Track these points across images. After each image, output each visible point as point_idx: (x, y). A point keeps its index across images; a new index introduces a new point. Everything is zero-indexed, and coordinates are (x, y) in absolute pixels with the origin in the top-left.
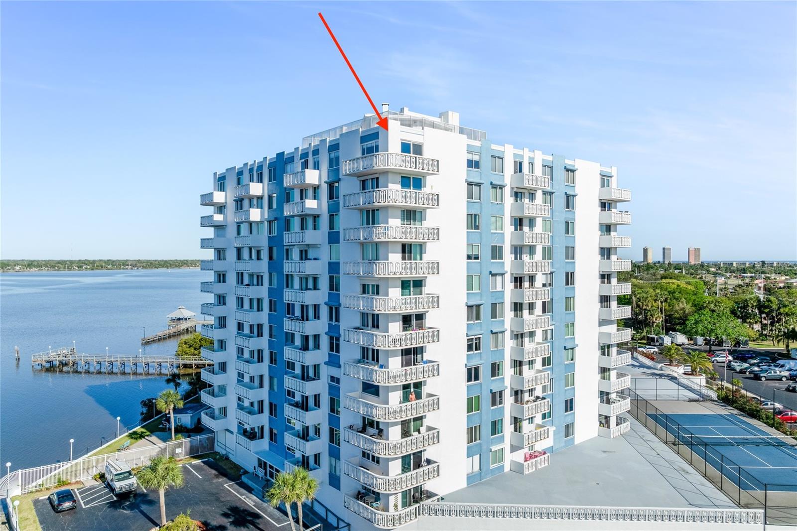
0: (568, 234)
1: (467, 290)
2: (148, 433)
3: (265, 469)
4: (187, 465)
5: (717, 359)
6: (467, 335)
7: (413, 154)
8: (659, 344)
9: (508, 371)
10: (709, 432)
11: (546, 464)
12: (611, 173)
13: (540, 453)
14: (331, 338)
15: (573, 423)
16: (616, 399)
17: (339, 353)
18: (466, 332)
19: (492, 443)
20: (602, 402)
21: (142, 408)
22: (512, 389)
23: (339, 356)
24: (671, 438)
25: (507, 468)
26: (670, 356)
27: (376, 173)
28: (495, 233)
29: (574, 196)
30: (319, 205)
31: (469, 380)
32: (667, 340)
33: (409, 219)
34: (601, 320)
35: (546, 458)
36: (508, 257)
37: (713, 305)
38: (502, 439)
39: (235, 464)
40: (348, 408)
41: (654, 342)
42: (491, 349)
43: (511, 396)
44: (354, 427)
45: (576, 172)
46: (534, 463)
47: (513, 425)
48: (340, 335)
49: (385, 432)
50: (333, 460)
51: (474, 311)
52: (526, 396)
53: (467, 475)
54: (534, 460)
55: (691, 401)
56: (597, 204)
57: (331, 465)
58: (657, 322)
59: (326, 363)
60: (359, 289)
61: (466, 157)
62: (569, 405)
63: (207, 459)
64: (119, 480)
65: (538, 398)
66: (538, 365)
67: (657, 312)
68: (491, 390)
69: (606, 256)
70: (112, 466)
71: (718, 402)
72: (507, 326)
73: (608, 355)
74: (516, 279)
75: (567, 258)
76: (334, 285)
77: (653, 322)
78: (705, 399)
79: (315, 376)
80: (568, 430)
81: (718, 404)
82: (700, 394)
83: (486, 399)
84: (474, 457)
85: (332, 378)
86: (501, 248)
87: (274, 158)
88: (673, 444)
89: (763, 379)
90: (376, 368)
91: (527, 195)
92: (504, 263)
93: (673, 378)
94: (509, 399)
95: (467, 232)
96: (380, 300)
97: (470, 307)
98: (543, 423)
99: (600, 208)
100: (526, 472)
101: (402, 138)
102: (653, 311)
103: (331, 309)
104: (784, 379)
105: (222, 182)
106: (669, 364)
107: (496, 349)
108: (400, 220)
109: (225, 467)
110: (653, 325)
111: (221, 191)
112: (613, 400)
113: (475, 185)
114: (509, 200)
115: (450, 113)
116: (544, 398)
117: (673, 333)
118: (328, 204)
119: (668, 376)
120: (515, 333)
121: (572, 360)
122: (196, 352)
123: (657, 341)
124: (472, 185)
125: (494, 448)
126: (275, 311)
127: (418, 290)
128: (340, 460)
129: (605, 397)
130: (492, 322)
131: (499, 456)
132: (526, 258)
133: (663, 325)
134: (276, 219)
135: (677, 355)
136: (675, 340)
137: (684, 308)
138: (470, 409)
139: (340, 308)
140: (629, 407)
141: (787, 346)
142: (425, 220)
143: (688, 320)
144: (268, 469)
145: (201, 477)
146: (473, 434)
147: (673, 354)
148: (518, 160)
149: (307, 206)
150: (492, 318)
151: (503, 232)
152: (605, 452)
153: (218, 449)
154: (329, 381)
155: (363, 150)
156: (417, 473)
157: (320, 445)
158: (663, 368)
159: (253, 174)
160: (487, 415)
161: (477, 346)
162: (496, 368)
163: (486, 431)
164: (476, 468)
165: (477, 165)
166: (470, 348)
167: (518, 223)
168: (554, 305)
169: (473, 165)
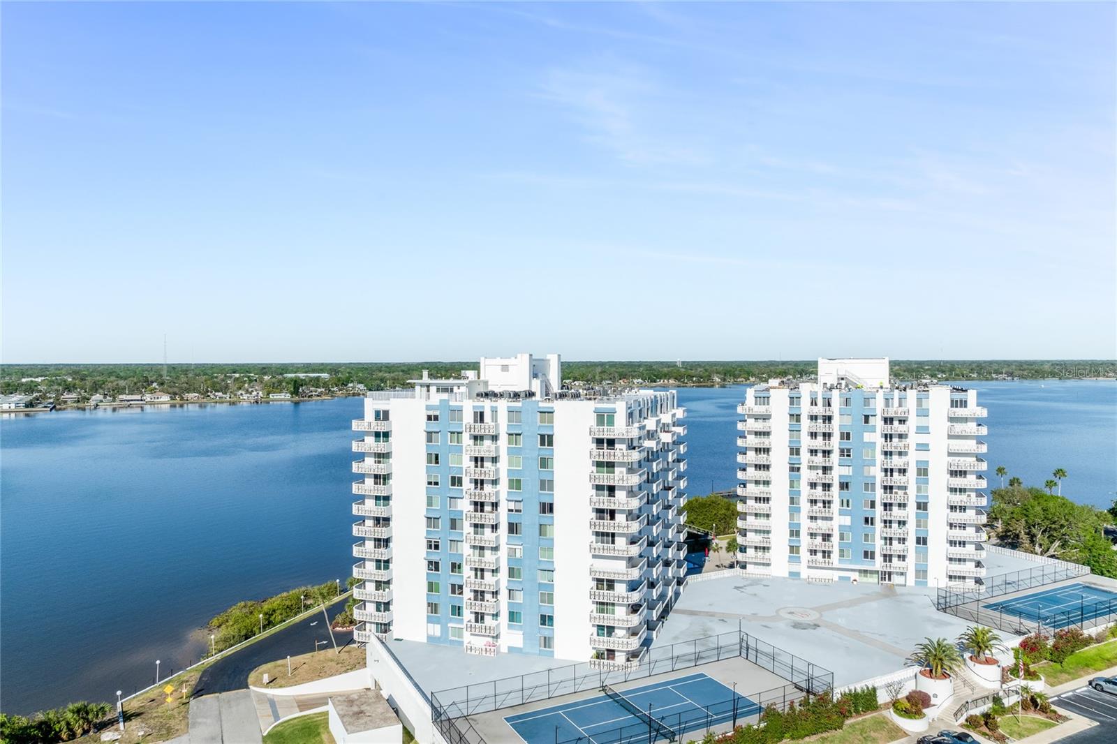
0: (544, 468)
1: (427, 506)
6: (427, 537)
11: (492, 655)
15: (552, 638)
19: (450, 621)
29: (552, 435)
31: (430, 569)
36: (468, 485)
38: (461, 621)
42: (451, 552)
45: (556, 412)
53: (429, 635)
61: (425, 413)
62: (547, 620)
68: (451, 582)
74: (476, 503)
75: (542, 489)
80: (546, 642)
83: (446, 586)
84: (435, 625)
86: (460, 478)
92: (463, 490)
94: (468, 594)
95: (428, 465)
97: (429, 518)
99: (595, 446)
113: (434, 433)
114: (467, 442)
121: (550, 580)
124: (431, 433)
127: (386, 502)
130: (450, 532)
131: (459, 633)
138: (430, 590)
146: (433, 607)
150: (450, 529)
160: (445, 599)
161: (437, 547)
162: (456, 567)
163: (445, 610)
164: (438, 633)
165: (436, 418)
166: (430, 547)
167: (479, 461)
168: (523, 529)
169: (432, 418)
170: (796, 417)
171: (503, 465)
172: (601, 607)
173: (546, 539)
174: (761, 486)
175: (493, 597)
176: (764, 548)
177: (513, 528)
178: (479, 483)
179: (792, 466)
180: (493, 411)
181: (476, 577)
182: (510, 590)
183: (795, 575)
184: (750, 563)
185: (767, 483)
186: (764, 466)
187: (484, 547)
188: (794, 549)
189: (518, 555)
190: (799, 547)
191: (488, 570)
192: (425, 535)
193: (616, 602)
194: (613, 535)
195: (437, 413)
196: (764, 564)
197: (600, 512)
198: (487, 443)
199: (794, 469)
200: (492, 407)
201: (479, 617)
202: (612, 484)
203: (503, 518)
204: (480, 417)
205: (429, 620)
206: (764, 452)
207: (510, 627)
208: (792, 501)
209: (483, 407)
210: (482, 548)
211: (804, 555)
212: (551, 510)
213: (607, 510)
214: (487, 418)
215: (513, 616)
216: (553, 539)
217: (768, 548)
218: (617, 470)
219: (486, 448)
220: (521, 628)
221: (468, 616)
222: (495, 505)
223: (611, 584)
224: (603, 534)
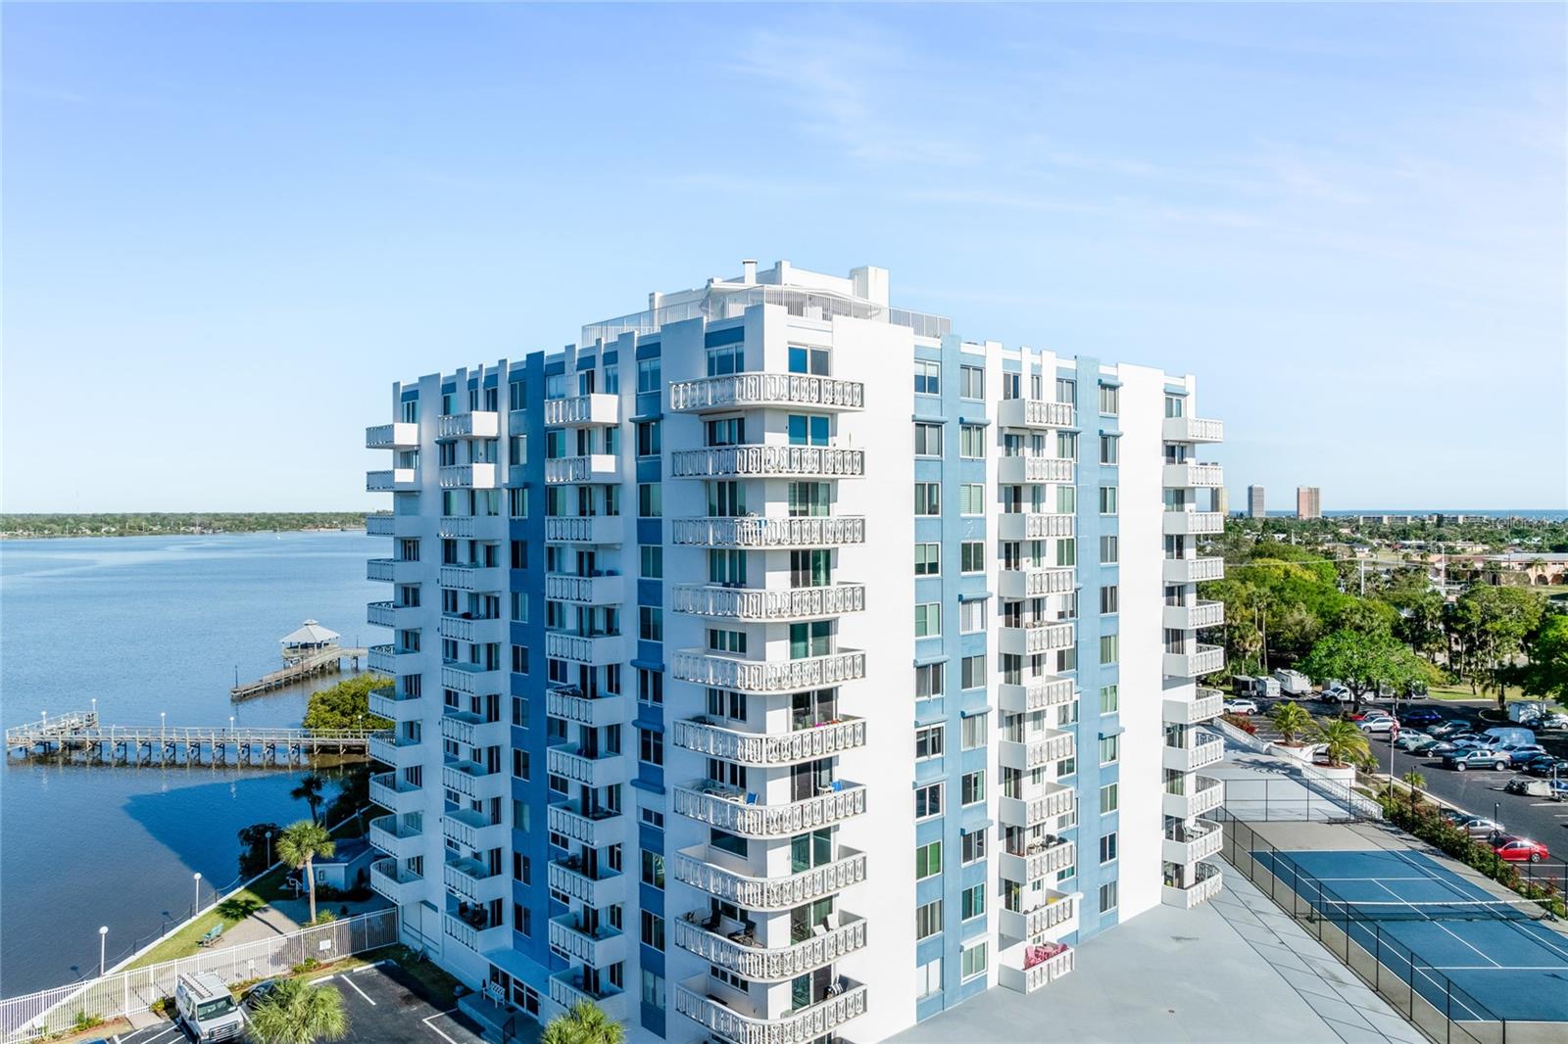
0: (1105, 511)
1: (917, 636)
2: (261, 904)
3: (506, 985)
4: (343, 976)
5: (1371, 724)
6: (917, 725)
7: (812, 373)
8: (1258, 693)
9: (994, 790)
10: (1373, 892)
11: (1068, 970)
12: (1184, 387)
13: (1055, 947)
14: (645, 733)
15: (1115, 882)
16: (1194, 829)
17: (661, 763)
18: (914, 719)
19: (963, 935)
20: (1169, 837)
21: (242, 844)
22: (1001, 824)
23: (662, 770)
24: (1304, 906)
25: (992, 982)
26: (1286, 726)
27: (739, 411)
28: (969, 519)
29: (1116, 437)
30: (619, 464)
31: (921, 812)
32: (1273, 687)
33: (804, 500)
34: (1167, 678)
35: (1068, 958)
36: (993, 562)
37: (1358, 616)
38: (983, 925)
39: (442, 971)
40: (683, 880)
41: (1248, 689)
42: (963, 750)
43: (1000, 839)
44: (696, 918)
45: (1120, 388)
46: (1045, 970)
47: (1004, 896)
48: (663, 728)
49: (758, 928)
50: (650, 976)
51: (929, 676)
52: (1029, 838)
53: (918, 1000)
54: (1044, 965)
55: (1332, 822)
56: (1159, 450)
57: (644, 988)
58: (1253, 649)
59: (633, 783)
60: (703, 640)
61: (912, 370)
62: (1108, 847)
63: (383, 962)
64: (208, 1017)
65: (1050, 838)
66: (1051, 775)
67: (1252, 632)
68: (963, 830)
69: (1175, 551)
70: (192, 988)
71: (1385, 824)
72: (993, 700)
73: (1180, 746)
74: (1008, 606)
75: (1104, 558)
76: (650, 628)
77: (1245, 651)
78: (1360, 817)
79: (611, 806)
80: (1107, 897)
81: (1384, 827)
82: (1350, 808)
83: (953, 846)
84: (930, 964)
85: (647, 814)
86: (979, 547)
87: (521, 363)
88: (1307, 918)
89: (1461, 768)
90: (741, 801)
91: (1028, 439)
92: (985, 576)
93: (1293, 773)
94: (995, 845)
95: (916, 520)
96: (749, 669)
97: (921, 669)
98: (1059, 887)
99: (1164, 458)
100: (1031, 989)
101: (790, 340)
102: (1244, 628)
103: (644, 674)
104: (1500, 767)
105: (411, 402)
106: (1283, 741)
107: (970, 748)
108: (787, 504)
109: (421, 979)
110: (1244, 656)
111: (408, 421)
112: (1189, 832)
113: (930, 426)
114: (994, 451)
115: (871, 270)
116: (1062, 841)
117: (1283, 671)
118: (637, 464)
119: (1283, 767)
120: (1008, 714)
121: (1113, 758)
122: (346, 720)
123: (1254, 688)
124: (924, 425)
125: (969, 944)
126: (525, 670)
127: (822, 641)
128: (664, 978)
129: (1175, 829)
130: (963, 694)
131: (977, 960)
132: (1026, 564)
133: (1263, 655)
134: (527, 486)
135: (1300, 724)
136: (1288, 684)
137: (1302, 621)
138: (922, 871)
139: (663, 674)
140: (1219, 845)
141: (1502, 698)
142: (836, 501)
143: (1315, 648)
144: (512, 986)
145: (374, 1004)
146: (927, 919)
147: (1292, 723)
148: (1012, 372)
149: (594, 470)
150: (963, 687)
151: (983, 515)
152: (1178, 939)
153: (405, 939)
154: (641, 819)
155: (711, 361)
156: (824, 1009)
157: (621, 947)
158: (1273, 751)
159: (477, 392)
160: (951, 881)
161: (936, 745)
162: (971, 787)
163: (951, 912)
164: (935, 986)
165: (934, 385)
167: (1013, 496)
169: (926, 385)
171: (1050, 507)
173: (1109, 668)
178: (1012, 553)
180: (1033, 376)
195: (935, 372)
200: (1032, 365)
204: (1014, 387)
205: (921, 958)
209: (1019, 364)
212: (1115, 605)
214: (1025, 390)
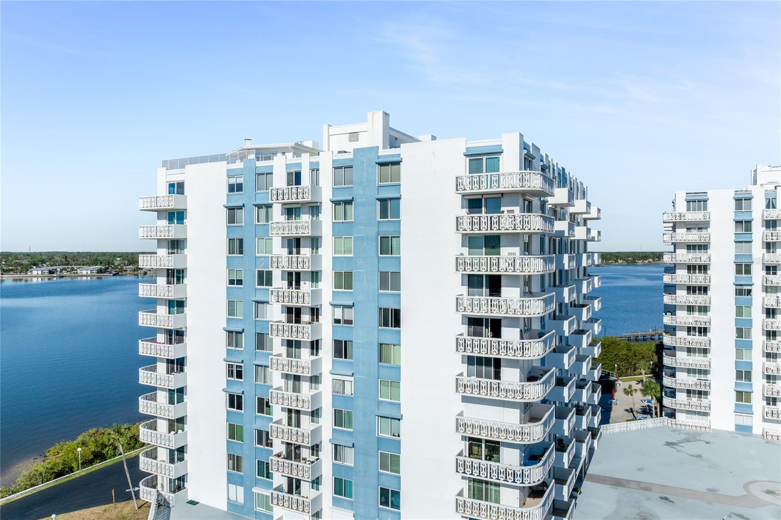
0: (386, 254)
1: (228, 316)
6: (227, 360)
29: (397, 199)
31: (231, 406)
36: (279, 282)
51: (234, 337)
53: (229, 500)
61: (226, 182)
62: (390, 498)
68: (257, 427)
74: (289, 309)
75: (383, 287)
83: (250, 433)
84: (237, 486)
86: (269, 273)
95: (229, 257)
97: (229, 332)
114: (278, 218)
121: (395, 435)
124: (235, 209)
125: (259, 491)
130: (258, 352)
138: (231, 436)
146: (234, 462)
148: (293, 170)
150: (258, 349)
160: (249, 449)
161: (239, 375)
162: (263, 405)
163: (249, 466)
164: (241, 500)
165: (240, 187)
166: (230, 374)
167: (294, 244)
168: (356, 351)
169: (235, 188)
170: (745, 225)
171: (327, 251)
172: (476, 485)
173: (388, 367)
174: (696, 314)
175: (313, 455)
176: (700, 393)
177: (341, 349)
178: (294, 279)
179: (740, 287)
180: (313, 170)
181: (290, 424)
182: (336, 446)
183: (744, 430)
184: (681, 411)
185: (704, 309)
186: (700, 288)
187: (299, 376)
188: (742, 396)
189: (349, 390)
190: (750, 393)
191: (306, 413)
192: (225, 356)
193: (501, 482)
194: (497, 363)
195: (240, 180)
196: (699, 413)
197: (475, 323)
198: (305, 218)
199: (743, 291)
200: (311, 163)
201: (294, 486)
202: (495, 273)
203: (326, 333)
204: (295, 178)
205: (230, 480)
206: (700, 269)
207: (335, 502)
208: (740, 332)
209: (300, 165)
210: (297, 378)
211: (758, 403)
212: (397, 323)
213: (487, 320)
214: (306, 180)
215: (341, 487)
216: (399, 368)
217: (706, 393)
218: (505, 251)
219: (303, 224)
220: (351, 506)
221: (279, 479)
222: (315, 312)
223: (493, 449)
224: (480, 361)
